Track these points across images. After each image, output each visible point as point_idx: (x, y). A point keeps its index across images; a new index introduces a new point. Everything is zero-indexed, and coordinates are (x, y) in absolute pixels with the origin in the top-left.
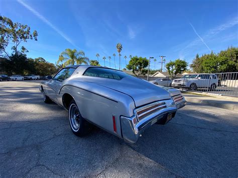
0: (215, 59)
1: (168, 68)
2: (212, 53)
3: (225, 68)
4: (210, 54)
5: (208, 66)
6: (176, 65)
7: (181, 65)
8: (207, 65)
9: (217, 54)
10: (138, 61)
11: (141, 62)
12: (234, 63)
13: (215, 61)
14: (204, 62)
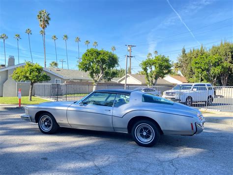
0: (207, 57)
1: (145, 69)
2: (202, 47)
3: (219, 71)
4: (200, 49)
5: (198, 68)
6: (157, 66)
7: (164, 64)
8: (197, 65)
9: (208, 50)
10: (101, 56)
11: (106, 58)
12: (229, 64)
13: (207, 61)
14: (193, 62)
